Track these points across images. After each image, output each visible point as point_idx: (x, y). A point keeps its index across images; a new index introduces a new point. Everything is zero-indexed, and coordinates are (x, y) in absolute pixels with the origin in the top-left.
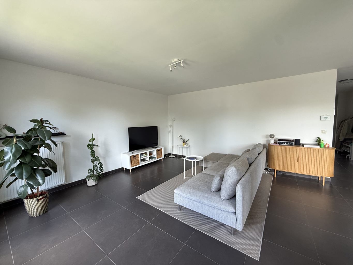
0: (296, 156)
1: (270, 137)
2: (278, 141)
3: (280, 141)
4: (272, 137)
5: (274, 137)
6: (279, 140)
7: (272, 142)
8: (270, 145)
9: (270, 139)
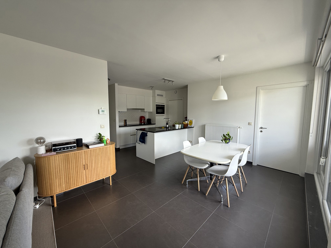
0: (81, 163)
1: (37, 143)
2: (53, 147)
3: (56, 147)
4: (41, 143)
5: (44, 142)
6: (55, 145)
7: (42, 150)
8: (39, 158)
9: (37, 145)
